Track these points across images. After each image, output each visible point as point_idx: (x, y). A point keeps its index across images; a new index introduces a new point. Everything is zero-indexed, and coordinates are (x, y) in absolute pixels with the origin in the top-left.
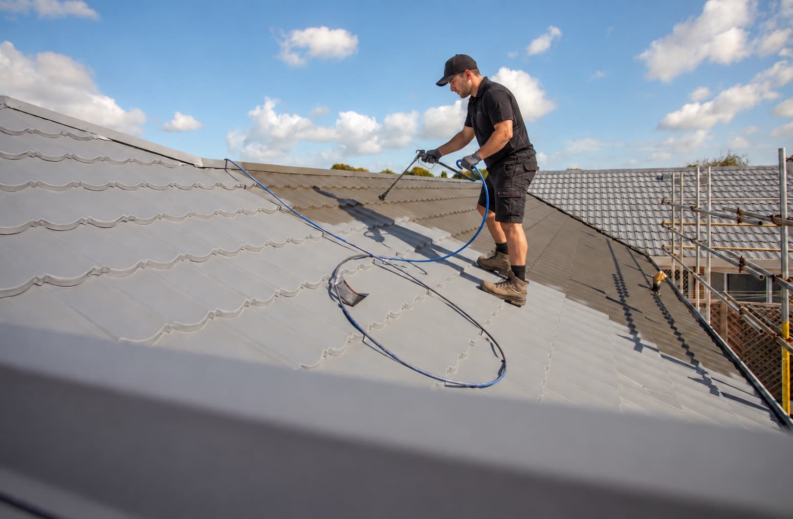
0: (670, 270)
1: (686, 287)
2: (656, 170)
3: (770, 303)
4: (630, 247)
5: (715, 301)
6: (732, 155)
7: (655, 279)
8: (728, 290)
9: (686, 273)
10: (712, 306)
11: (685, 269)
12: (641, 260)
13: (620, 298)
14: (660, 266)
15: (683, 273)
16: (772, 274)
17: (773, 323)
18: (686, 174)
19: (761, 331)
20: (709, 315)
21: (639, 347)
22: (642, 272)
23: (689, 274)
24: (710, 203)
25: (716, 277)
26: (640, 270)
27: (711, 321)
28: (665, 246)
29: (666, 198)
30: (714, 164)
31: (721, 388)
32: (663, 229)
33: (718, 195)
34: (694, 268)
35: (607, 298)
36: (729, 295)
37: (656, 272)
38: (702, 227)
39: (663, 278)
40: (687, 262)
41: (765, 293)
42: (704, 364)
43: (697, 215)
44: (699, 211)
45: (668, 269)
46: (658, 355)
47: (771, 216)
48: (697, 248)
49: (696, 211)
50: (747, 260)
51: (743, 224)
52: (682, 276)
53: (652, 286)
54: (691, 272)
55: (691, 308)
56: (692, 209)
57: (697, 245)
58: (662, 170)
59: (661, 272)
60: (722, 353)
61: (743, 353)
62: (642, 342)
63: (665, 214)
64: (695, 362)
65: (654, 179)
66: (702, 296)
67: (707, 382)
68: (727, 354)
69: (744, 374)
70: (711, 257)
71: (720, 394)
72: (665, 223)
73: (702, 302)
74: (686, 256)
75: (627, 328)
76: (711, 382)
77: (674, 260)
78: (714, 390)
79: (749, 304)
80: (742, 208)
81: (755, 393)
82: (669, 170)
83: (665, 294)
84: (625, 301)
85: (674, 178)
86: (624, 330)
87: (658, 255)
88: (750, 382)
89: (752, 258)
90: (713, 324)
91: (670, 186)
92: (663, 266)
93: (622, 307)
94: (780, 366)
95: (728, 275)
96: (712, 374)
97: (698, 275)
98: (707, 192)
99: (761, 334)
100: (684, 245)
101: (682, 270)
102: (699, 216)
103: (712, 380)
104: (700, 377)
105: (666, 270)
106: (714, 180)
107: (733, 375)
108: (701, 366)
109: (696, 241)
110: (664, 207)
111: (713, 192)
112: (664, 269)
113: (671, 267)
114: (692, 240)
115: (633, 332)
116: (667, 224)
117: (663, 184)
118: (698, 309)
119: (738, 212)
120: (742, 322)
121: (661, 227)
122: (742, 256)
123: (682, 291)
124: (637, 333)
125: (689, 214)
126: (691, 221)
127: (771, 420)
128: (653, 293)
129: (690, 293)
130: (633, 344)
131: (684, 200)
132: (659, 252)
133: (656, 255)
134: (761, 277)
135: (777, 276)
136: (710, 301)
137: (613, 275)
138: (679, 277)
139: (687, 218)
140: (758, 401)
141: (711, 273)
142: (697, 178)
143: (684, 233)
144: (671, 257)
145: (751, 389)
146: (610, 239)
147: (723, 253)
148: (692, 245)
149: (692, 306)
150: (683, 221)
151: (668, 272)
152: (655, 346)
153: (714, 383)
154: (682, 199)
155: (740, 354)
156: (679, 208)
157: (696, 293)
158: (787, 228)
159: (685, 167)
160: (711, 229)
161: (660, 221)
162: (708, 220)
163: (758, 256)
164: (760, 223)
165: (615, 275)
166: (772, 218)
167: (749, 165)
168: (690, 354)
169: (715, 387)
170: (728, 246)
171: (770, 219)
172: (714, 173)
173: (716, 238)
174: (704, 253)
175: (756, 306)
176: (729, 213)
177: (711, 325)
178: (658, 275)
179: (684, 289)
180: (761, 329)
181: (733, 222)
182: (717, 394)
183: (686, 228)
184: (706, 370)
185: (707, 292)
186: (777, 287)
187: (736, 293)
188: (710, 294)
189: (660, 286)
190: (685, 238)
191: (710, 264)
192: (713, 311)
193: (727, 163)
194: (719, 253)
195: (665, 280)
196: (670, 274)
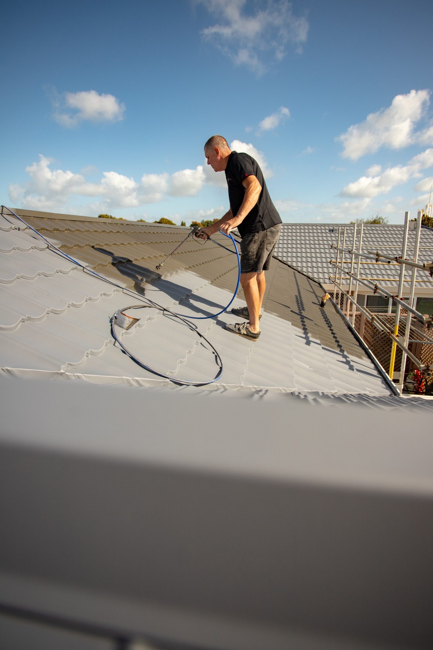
0: (333, 293)
1: (342, 304)
2: (329, 225)
3: (390, 313)
4: (309, 278)
5: (359, 313)
6: (379, 216)
7: (323, 299)
8: (367, 305)
9: (342, 295)
10: (356, 316)
11: (342, 292)
12: (315, 286)
13: (298, 311)
14: (327, 290)
15: (341, 295)
16: (392, 295)
17: (390, 325)
18: (348, 228)
19: (382, 331)
20: (354, 322)
21: (308, 343)
22: (315, 295)
23: (345, 295)
24: (361, 249)
25: (360, 297)
26: (314, 293)
27: (355, 325)
28: (331, 276)
29: (334, 244)
30: (367, 223)
31: (356, 366)
32: (330, 266)
33: (367, 243)
34: (348, 292)
35: (291, 311)
36: (367, 309)
37: (324, 294)
38: (355, 264)
39: (328, 298)
40: (344, 288)
41: (388, 307)
42: (348, 353)
43: (352, 256)
44: (353, 253)
45: (331, 292)
46: (320, 347)
47: (396, 258)
48: (350, 278)
49: (352, 254)
50: (379, 286)
51: (380, 263)
52: (340, 296)
53: (321, 303)
54: (346, 294)
55: (343, 318)
56: (350, 252)
57: (351, 276)
58: (333, 225)
59: (327, 294)
60: (358, 345)
61: (371, 344)
62: (311, 339)
63: (333, 255)
64: (342, 351)
65: (327, 231)
66: (351, 310)
67: (348, 363)
68: (361, 345)
69: (369, 357)
70: (359, 285)
71: (355, 370)
72: (332, 261)
73: (350, 314)
74: (343, 284)
75: (303, 331)
76: (350, 363)
77: (336, 286)
78: (351, 368)
79: (378, 315)
80: (380, 252)
81: (374, 368)
82: (337, 225)
83: (329, 309)
84: (302, 313)
85: (340, 231)
86: (300, 331)
87: (326, 283)
88: (373, 362)
89: (382, 286)
90: (356, 327)
91: (337, 237)
92: (328, 290)
93: (300, 317)
94: (391, 351)
95: (368, 296)
96: (351, 357)
97: (350, 296)
98: (359, 241)
99: (382, 333)
100: (343, 276)
101: (340, 293)
102: (354, 257)
103: (351, 362)
104: (344, 360)
105: (330, 293)
106: (365, 233)
107: (364, 358)
108: (345, 353)
109: (350, 274)
110: (332, 251)
111: (364, 241)
112: (329, 292)
113: (334, 291)
114: (347, 273)
115: (306, 333)
116: (334, 262)
117: (333, 235)
118: (348, 318)
119: (378, 255)
120: (372, 326)
121: (329, 263)
122: (376, 284)
123: (339, 306)
124: (308, 333)
125: (347, 256)
126: (349, 261)
127: (382, 383)
128: (320, 307)
129: (344, 308)
130: (305, 341)
131: (345, 246)
132: (327, 281)
133: (325, 283)
134: (386, 297)
135: (395, 296)
136: (355, 313)
137: (296, 296)
138: (338, 297)
139: (346, 258)
140: (375, 373)
141: (358, 294)
142: (354, 231)
143: (343, 269)
144: (334, 284)
145: (372, 366)
146: (296, 272)
147: (366, 282)
148: (348, 277)
149: (344, 316)
150: (344, 260)
151: (332, 294)
152: (318, 341)
153: (352, 363)
154: (344, 245)
155: (369, 345)
156: (341, 252)
157: (348, 308)
158: (404, 265)
159: (349, 223)
160: (360, 265)
161: (329, 260)
162: (359, 260)
163: (386, 284)
164: (389, 262)
165: (297, 296)
166: (396, 259)
167: (388, 224)
168: (339, 346)
169: (353, 366)
170: (369, 277)
171: (395, 259)
172: (365, 228)
173: (363, 272)
174: (355, 282)
175: (382, 316)
176: (372, 256)
177: (354, 328)
178: (325, 296)
179: (341, 305)
180: (383, 329)
181: (374, 262)
182: (353, 370)
183: (345, 265)
184: (348, 355)
185: (354, 306)
186: (395, 304)
187: (371, 308)
188: (356, 308)
189: (325, 303)
190: (343, 271)
191: (358, 288)
192: (357, 319)
193: (375, 222)
194: (364, 282)
195: (329, 300)
196: (332, 296)
